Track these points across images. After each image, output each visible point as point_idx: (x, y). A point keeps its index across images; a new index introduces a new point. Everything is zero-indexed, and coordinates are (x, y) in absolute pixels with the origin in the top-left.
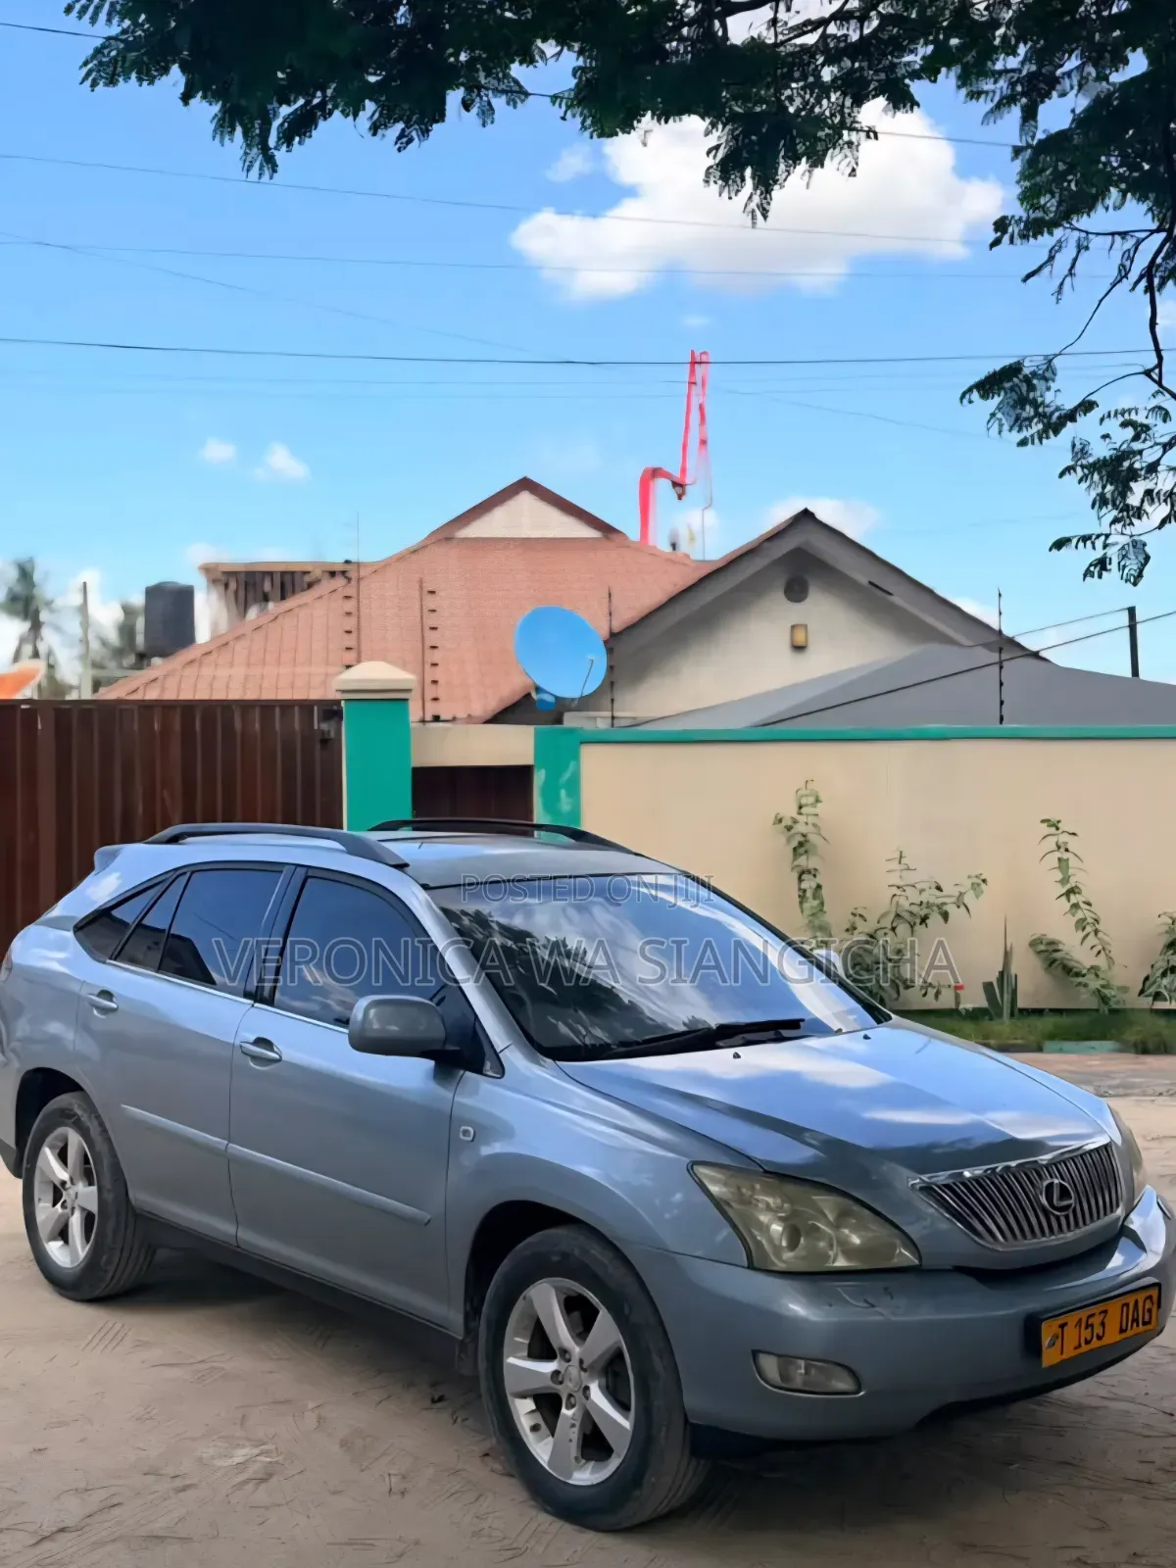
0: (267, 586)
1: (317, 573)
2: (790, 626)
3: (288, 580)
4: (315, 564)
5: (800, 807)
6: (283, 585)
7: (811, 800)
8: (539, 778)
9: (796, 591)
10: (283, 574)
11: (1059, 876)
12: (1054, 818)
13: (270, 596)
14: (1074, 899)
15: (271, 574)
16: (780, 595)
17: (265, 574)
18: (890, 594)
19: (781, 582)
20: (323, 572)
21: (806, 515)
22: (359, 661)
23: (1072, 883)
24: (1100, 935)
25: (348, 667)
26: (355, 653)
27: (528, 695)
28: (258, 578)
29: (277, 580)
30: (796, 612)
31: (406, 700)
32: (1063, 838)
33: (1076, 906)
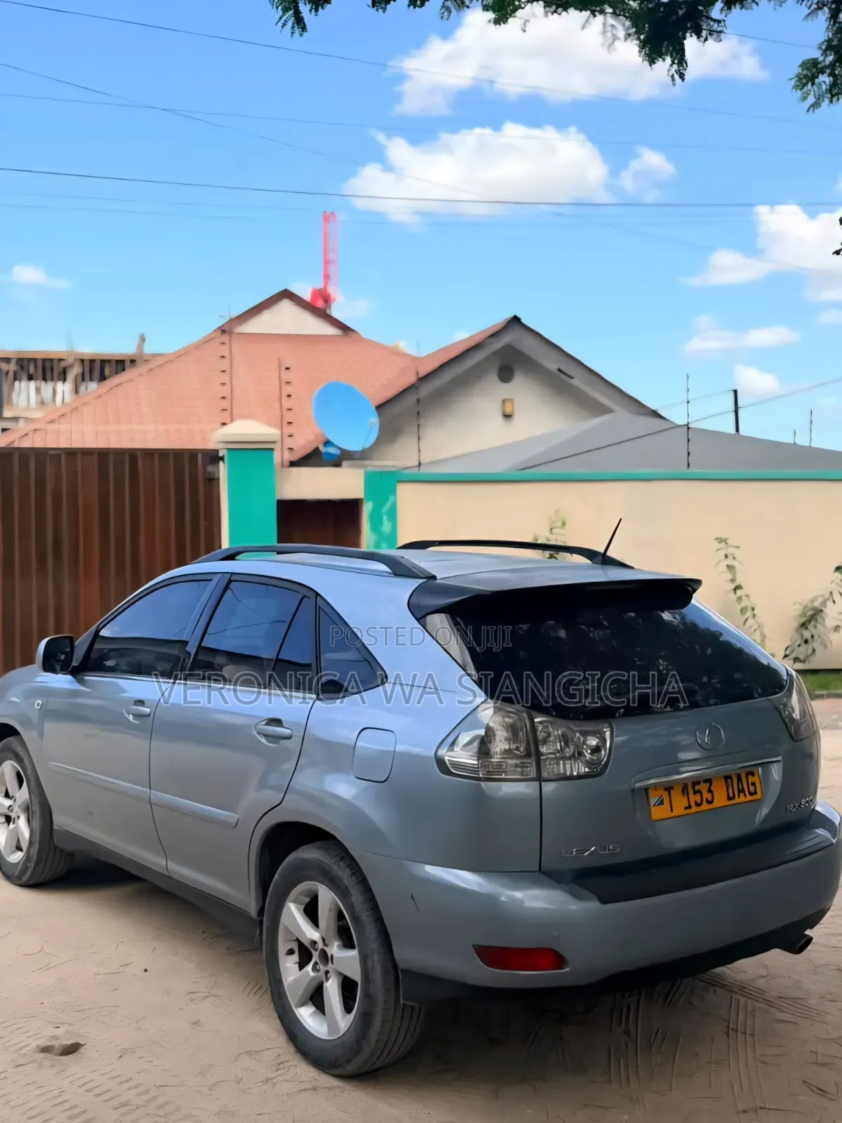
0: (32, 370)
1: (70, 361)
2: (500, 400)
3: (48, 365)
4: (69, 354)
5: (551, 529)
6: (44, 369)
7: (559, 524)
8: (367, 509)
9: (506, 374)
10: (44, 360)
11: (729, 576)
12: (723, 536)
13: (34, 377)
14: (739, 592)
15: (35, 360)
16: (494, 378)
17: (29, 360)
18: (571, 378)
19: (495, 370)
20: (76, 360)
21: (516, 319)
22: (232, 421)
23: (737, 583)
24: (756, 618)
25: (224, 424)
26: (228, 415)
27: (317, 448)
28: (25, 363)
29: (40, 364)
30: (505, 390)
31: (272, 449)
32: (730, 551)
33: (740, 598)
